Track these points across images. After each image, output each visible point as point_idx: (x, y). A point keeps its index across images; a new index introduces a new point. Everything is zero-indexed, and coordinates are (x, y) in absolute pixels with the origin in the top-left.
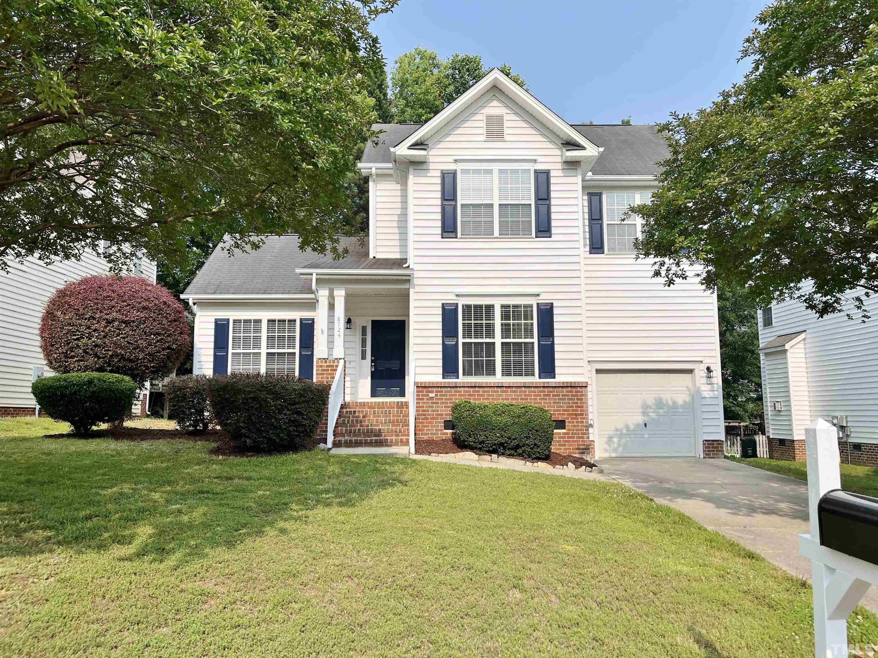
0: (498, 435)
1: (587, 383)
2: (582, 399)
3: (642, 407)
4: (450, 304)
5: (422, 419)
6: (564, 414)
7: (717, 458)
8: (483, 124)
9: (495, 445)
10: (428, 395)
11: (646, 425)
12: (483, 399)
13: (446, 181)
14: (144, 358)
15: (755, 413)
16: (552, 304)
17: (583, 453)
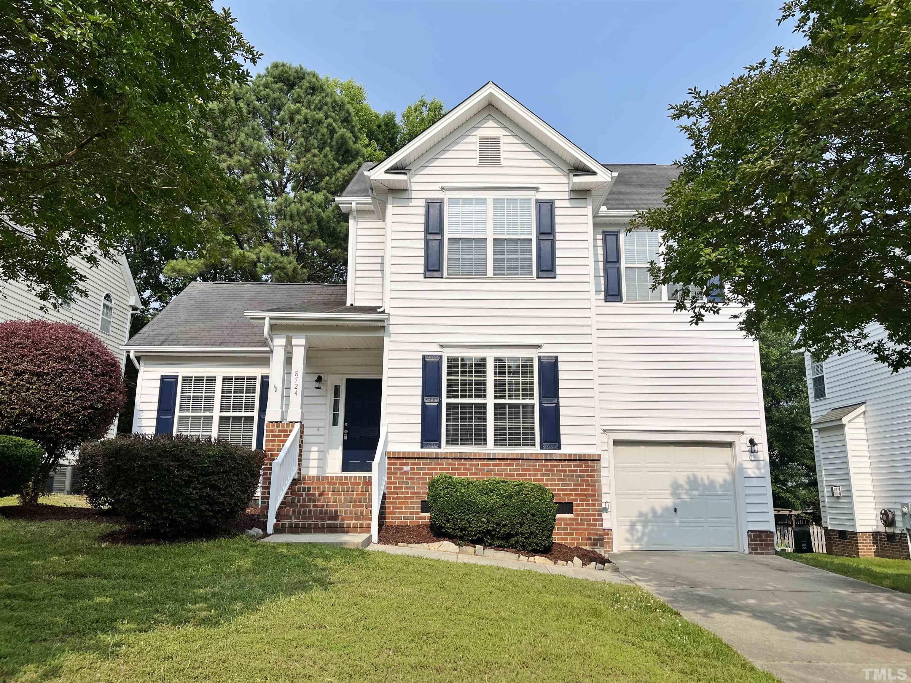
0: (483, 520)
1: (599, 455)
2: (593, 476)
3: (672, 486)
4: (433, 356)
5: (394, 498)
6: (571, 495)
7: (767, 553)
8: (476, 147)
9: (479, 532)
10: (402, 469)
11: (675, 510)
12: (471, 474)
13: (431, 212)
14: (59, 419)
15: (808, 500)
16: (557, 357)
17: (595, 545)
